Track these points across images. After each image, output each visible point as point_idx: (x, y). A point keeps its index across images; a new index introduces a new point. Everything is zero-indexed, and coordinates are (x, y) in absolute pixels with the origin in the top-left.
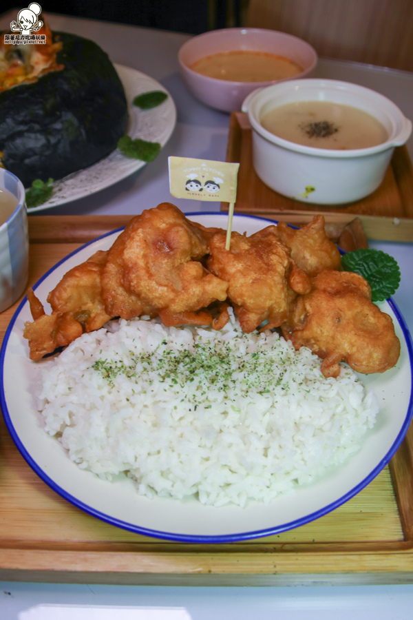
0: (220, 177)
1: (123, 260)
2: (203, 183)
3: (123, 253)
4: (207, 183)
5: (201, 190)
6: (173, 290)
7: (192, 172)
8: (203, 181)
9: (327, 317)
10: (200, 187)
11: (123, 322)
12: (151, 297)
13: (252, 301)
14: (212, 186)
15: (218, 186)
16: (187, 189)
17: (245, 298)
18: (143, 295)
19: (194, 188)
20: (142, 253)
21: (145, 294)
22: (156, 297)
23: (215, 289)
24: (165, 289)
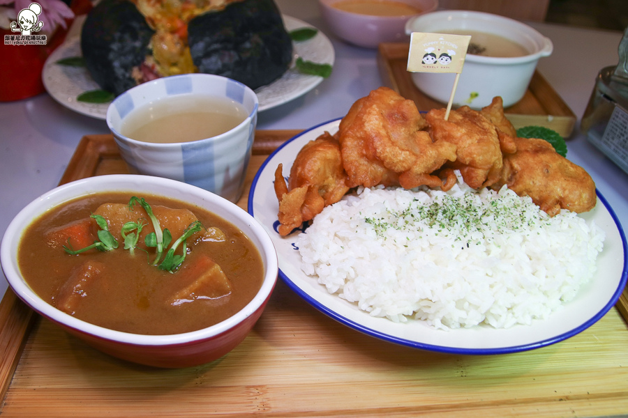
0: (453, 49)
1: (366, 132)
2: (438, 56)
3: (364, 126)
4: (441, 56)
5: (435, 62)
6: (414, 154)
7: (431, 46)
8: (438, 55)
9: (537, 170)
10: (435, 60)
11: (367, 190)
12: (395, 161)
13: (481, 158)
14: (446, 58)
15: (450, 58)
16: (423, 63)
17: (475, 156)
18: (388, 161)
19: (430, 61)
20: (381, 124)
21: (390, 159)
22: (400, 161)
23: (447, 151)
24: (408, 152)
